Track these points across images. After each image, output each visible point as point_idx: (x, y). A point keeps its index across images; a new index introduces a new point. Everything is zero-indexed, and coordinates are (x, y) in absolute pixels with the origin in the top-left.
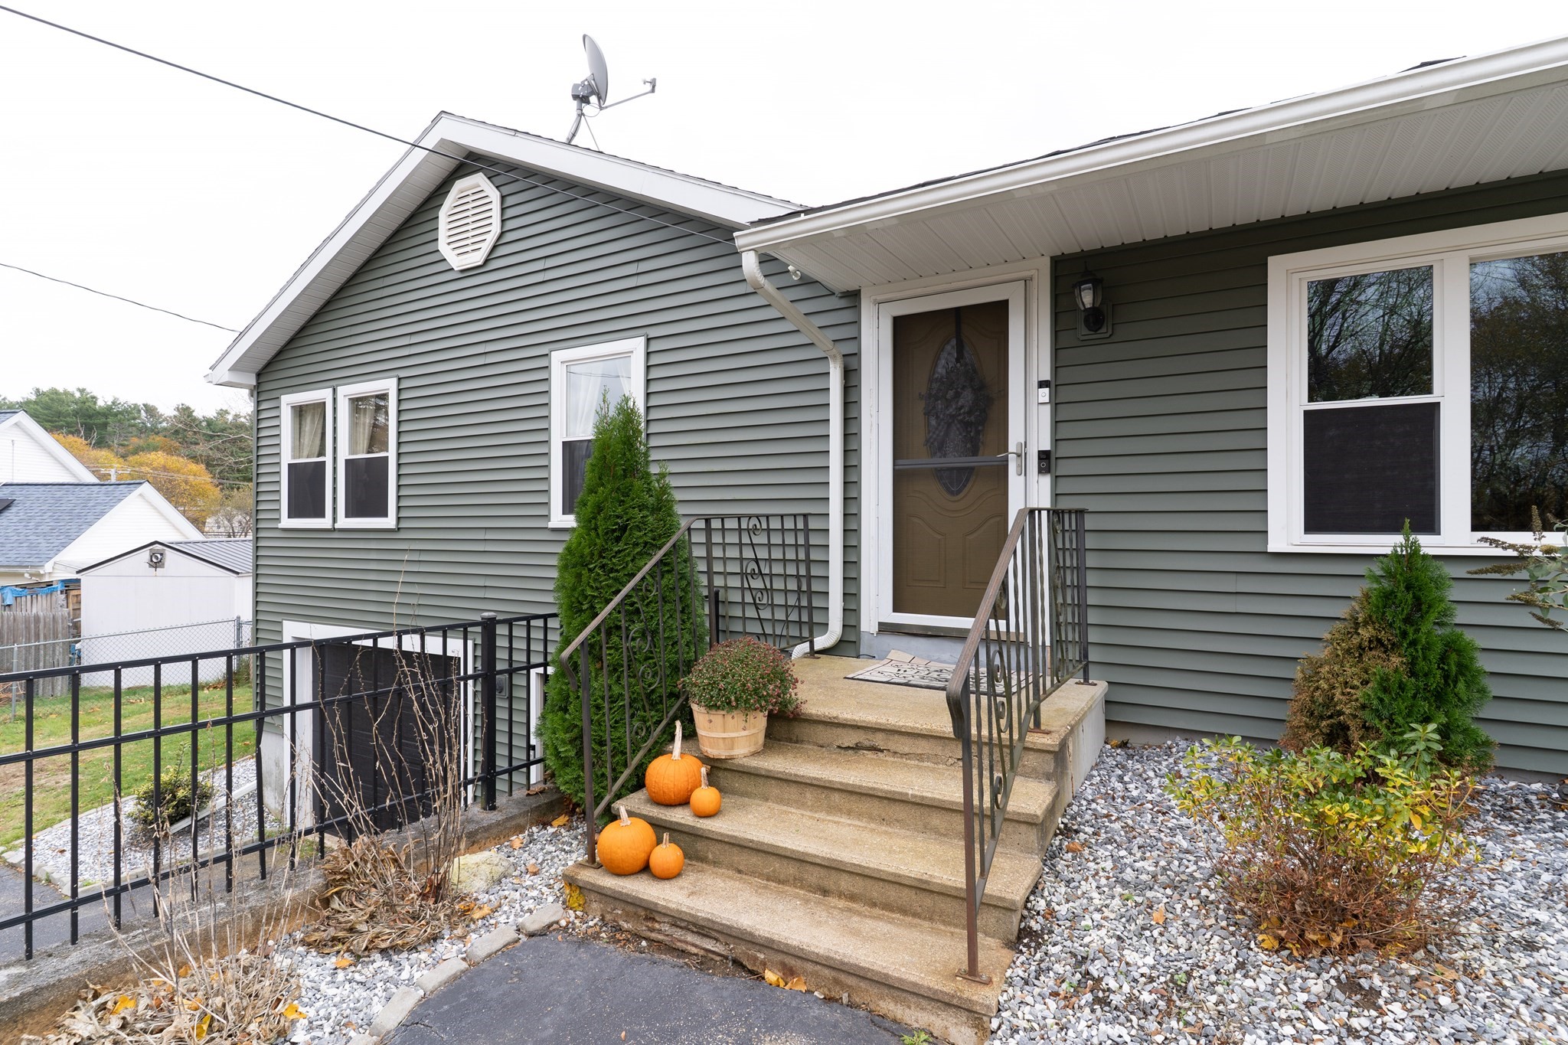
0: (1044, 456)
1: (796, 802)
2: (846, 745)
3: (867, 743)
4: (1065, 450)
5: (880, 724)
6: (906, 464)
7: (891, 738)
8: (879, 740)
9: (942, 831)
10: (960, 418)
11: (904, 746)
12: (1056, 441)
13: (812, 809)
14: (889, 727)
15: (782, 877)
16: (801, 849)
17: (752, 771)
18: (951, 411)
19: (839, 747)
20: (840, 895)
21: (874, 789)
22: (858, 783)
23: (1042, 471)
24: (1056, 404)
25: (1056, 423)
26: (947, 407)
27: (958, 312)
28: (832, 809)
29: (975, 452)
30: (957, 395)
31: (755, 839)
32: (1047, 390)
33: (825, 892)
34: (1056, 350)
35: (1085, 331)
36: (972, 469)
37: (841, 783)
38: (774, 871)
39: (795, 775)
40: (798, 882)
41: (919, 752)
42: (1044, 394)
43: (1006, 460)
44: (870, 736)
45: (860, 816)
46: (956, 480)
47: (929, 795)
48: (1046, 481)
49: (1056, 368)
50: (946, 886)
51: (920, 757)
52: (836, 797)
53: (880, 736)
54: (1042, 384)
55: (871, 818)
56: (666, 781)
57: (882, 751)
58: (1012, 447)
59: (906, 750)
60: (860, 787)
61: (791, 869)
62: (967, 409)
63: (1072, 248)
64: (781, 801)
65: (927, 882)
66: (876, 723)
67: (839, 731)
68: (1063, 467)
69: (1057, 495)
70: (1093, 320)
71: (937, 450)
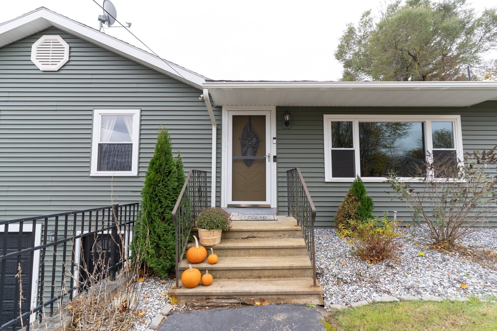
0: (275, 157)
1: (238, 255)
2: (245, 237)
3: (251, 236)
4: (280, 156)
5: (256, 229)
6: (236, 157)
7: (259, 233)
8: (255, 234)
9: (284, 255)
10: (253, 145)
11: (263, 235)
12: (278, 153)
13: (243, 256)
14: (259, 230)
15: (245, 276)
16: (252, 266)
17: (222, 248)
18: (250, 143)
19: (242, 238)
20: (265, 277)
21: (264, 246)
22: (259, 246)
23: (274, 161)
24: (277, 144)
25: (278, 149)
26: (249, 142)
27: (250, 117)
28: (250, 255)
29: (255, 155)
30: (252, 139)
31: (236, 266)
32: (275, 140)
33: (260, 277)
34: (278, 130)
35: (285, 126)
36: (254, 160)
37: (254, 247)
38: (242, 275)
39: (238, 247)
40: (251, 277)
41: (267, 236)
42: (275, 141)
43: (265, 158)
44: (252, 233)
45: (259, 255)
46: (249, 163)
47: (281, 245)
48: (275, 163)
49: (277, 134)
50: (297, 266)
51: (268, 237)
52: (251, 251)
53: (255, 233)
54: (274, 138)
55: (263, 255)
56: (198, 255)
57: (256, 237)
58: (267, 154)
59: (264, 236)
60: (260, 247)
61: (248, 273)
62: (254, 143)
63: (281, 105)
64: (232, 256)
65: (292, 267)
66: (255, 229)
67: (242, 233)
68: (279, 160)
69: (278, 168)
70: (287, 123)
71: (244, 154)
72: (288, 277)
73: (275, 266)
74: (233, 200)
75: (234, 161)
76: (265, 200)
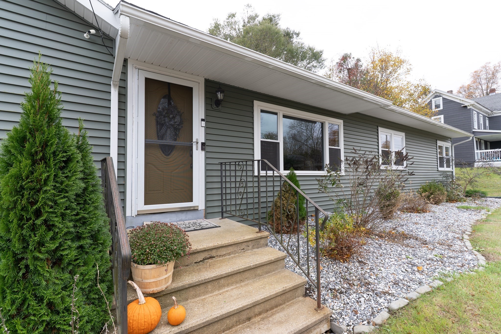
0: (203, 144)
1: (203, 293)
2: (199, 260)
3: (208, 256)
4: (208, 143)
5: (216, 246)
6: (149, 141)
7: (218, 250)
8: (214, 253)
10: (175, 126)
11: (223, 251)
12: (206, 140)
13: (212, 292)
14: (219, 246)
15: (231, 325)
16: (241, 306)
17: (180, 289)
18: (172, 123)
19: (195, 263)
20: (256, 315)
21: (239, 270)
23: (202, 149)
24: (206, 128)
25: (206, 134)
26: (170, 121)
27: (169, 84)
28: (220, 288)
29: (175, 140)
30: (174, 118)
31: (218, 315)
32: (204, 122)
33: (249, 319)
34: (206, 110)
35: (215, 106)
36: (174, 146)
38: (226, 326)
39: (204, 280)
40: (239, 322)
41: (229, 252)
42: (203, 123)
43: (192, 144)
44: (210, 253)
45: (232, 284)
46: (167, 149)
47: (258, 263)
48: (203, 153)
49: (206, 115)
50: (290, 288)
51: (229, 254)
52: (222, 281)
53: (214, 251)
54: (202, 120)
55: (237, 282)
56: (153, 317)
57: (214, 257)
58: (194, 140)
59: (224, 253)
60: (234, 271)
61: (235, 319)
62: (178, 123)
63: (211, 78)
65: (285, 290)
66: (214, 246)
67: (196, 255)
68: (208, 149)
69: (206, 158)
70: (218, 103)
71: (161, 137)
72: (281, 305)
73: (268, 295)
74: (146, 203)
75: (147, 146)
76: (191, 200)
